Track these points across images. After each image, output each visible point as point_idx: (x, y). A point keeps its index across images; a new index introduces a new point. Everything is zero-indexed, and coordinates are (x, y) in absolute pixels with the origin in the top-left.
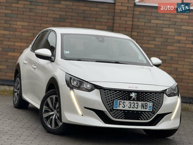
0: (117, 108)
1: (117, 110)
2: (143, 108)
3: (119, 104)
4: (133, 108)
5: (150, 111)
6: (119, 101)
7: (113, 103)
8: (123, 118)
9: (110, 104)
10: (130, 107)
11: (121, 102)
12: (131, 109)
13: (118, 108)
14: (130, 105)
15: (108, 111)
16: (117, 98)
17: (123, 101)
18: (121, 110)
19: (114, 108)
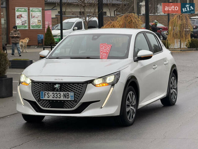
0: (43, 98)
1: (44, 100)
2: (66, 98)
3: (45, 95)
4: (57, 98)
5: (72, 100)
6: (44, 92)
8: (49, 107)
9: (37, 95)
10: (53, 97)
11: (46, 93)
14: (54, 95)
15: (37, 101)
16: (42, 90)
17: (47, 92)
18: (47, 100)
19: (41, 99)
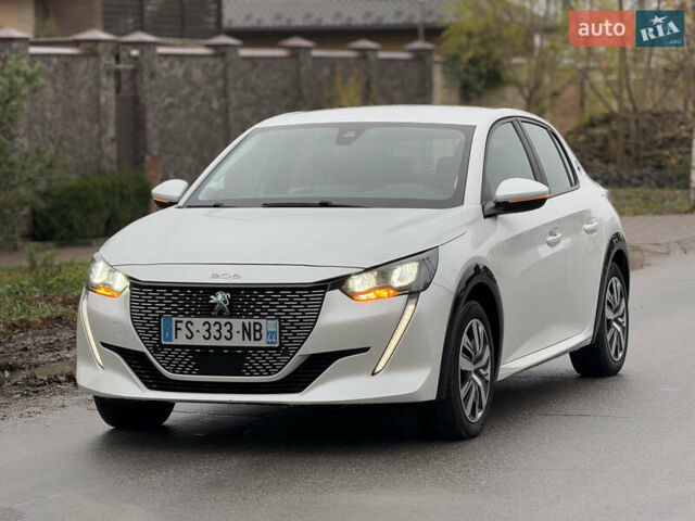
0: (171, 340)
1: (174, 347)
2: (250, 339)
3: (177, 329)
4: (218, 339)
5: (273, 345)
6: (174, 319)
7: (158, 325)
8: (192, 369)
9: (151, 328)
10: (207, 336)
11: (181, 322)
12: (212, 342)
13: (175, 342)
14: (208, 331)
15: (150, 351)
16: (168, 312)
17: (186, 320)
18: (183, 347)
19: (163, 342)
